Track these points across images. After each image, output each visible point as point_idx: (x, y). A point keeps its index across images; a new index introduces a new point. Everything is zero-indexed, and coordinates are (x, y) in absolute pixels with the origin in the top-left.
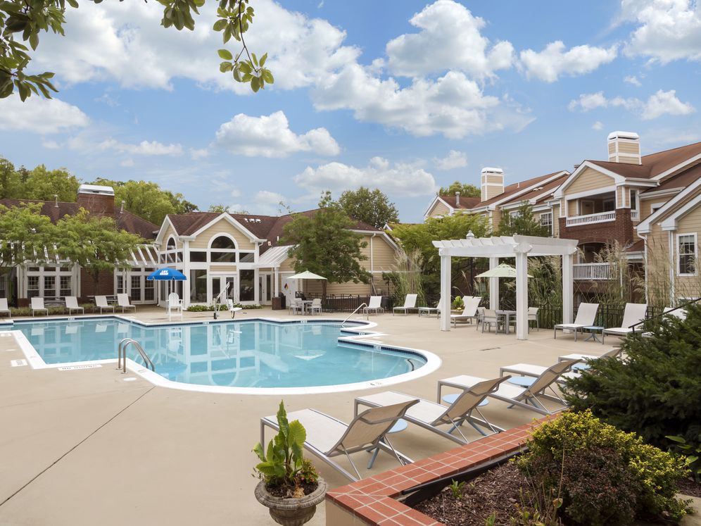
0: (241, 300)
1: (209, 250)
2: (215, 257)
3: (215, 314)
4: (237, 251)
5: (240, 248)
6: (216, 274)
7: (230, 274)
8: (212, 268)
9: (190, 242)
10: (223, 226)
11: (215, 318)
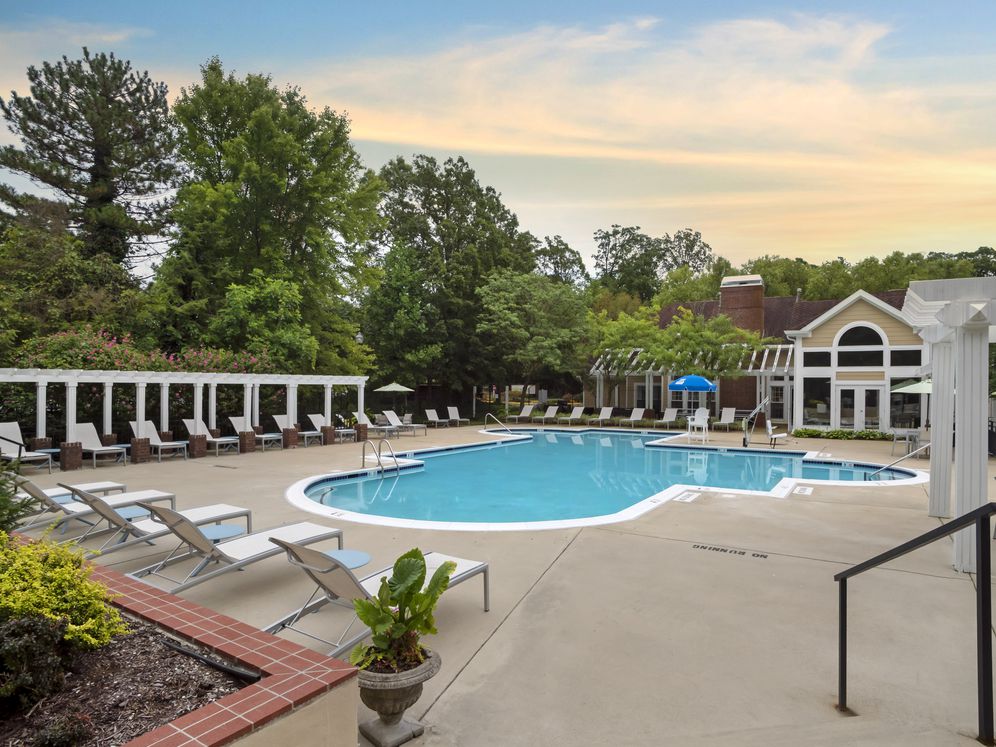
0: (893, 425)
1: (834, 349)
2: (845, 359)
3: (744, 440)
4: (887, 348)
5: (891, 343)
6: (847, 384)
7: (872, 384)
8: (839, 376)
9: (803, 339)
10: (861, 310)
11: (745, 445)
